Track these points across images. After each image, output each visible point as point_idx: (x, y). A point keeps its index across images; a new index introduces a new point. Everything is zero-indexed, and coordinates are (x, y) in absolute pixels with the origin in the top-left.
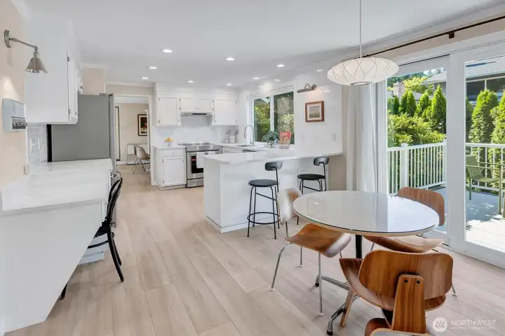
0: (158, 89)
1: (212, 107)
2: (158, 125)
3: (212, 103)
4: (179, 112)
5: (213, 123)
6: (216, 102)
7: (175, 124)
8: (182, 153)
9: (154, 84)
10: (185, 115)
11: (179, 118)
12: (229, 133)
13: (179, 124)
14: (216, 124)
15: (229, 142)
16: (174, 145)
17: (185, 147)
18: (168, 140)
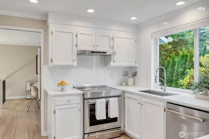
0: (50, 21)
1: (112, 45)
2: (50, 64)
3: (112, 41)
4: (75, 50)
5: (112, 64)
6: (115, 39)
7: (71, 63)
8: (79, 100)
9: (46, 15)
10: (81, 53)
11: (75, 56)
12: (126, 74)
13: (75, 64)
14: (116, 64)
15: (127, 85)
16: (69, 90)
17: (82, 92)
18: (62, 84)
